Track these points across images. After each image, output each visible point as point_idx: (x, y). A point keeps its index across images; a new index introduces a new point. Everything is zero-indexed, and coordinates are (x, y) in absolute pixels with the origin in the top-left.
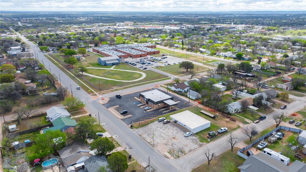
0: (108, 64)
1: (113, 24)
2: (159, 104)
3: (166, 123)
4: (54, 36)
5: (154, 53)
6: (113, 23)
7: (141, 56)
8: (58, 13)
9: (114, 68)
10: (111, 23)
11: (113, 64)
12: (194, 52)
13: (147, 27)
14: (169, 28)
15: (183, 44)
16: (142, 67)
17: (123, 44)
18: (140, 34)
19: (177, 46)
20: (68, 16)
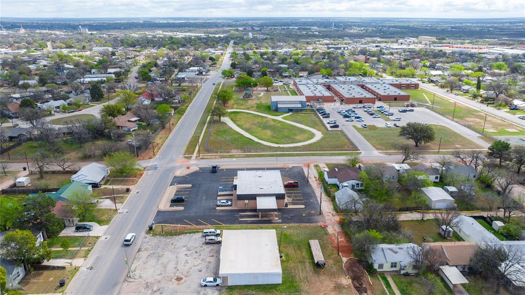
0: (280, 108)
1: (394, 40)
2: (246, 201)
3: (209, 243)
4: (268, 55)
5: (395, 99)
6: (394, 38)
7: (361, 102)
8: (327, 20)
9: (282, 118)
10: (389, 38)
11: (290, 110)
12: (496, 107)
13: (457, 47)
14: (501, 52)
15: (479, 87)
16: (334, 122)
17: (363, 76)
18: (419, 60)
19: (468, 90)
20: (335, 25)
